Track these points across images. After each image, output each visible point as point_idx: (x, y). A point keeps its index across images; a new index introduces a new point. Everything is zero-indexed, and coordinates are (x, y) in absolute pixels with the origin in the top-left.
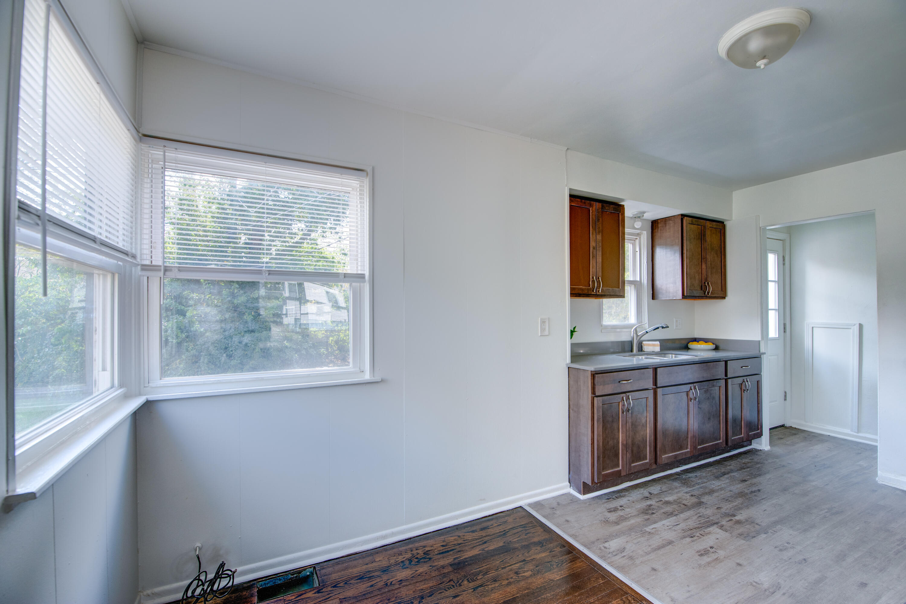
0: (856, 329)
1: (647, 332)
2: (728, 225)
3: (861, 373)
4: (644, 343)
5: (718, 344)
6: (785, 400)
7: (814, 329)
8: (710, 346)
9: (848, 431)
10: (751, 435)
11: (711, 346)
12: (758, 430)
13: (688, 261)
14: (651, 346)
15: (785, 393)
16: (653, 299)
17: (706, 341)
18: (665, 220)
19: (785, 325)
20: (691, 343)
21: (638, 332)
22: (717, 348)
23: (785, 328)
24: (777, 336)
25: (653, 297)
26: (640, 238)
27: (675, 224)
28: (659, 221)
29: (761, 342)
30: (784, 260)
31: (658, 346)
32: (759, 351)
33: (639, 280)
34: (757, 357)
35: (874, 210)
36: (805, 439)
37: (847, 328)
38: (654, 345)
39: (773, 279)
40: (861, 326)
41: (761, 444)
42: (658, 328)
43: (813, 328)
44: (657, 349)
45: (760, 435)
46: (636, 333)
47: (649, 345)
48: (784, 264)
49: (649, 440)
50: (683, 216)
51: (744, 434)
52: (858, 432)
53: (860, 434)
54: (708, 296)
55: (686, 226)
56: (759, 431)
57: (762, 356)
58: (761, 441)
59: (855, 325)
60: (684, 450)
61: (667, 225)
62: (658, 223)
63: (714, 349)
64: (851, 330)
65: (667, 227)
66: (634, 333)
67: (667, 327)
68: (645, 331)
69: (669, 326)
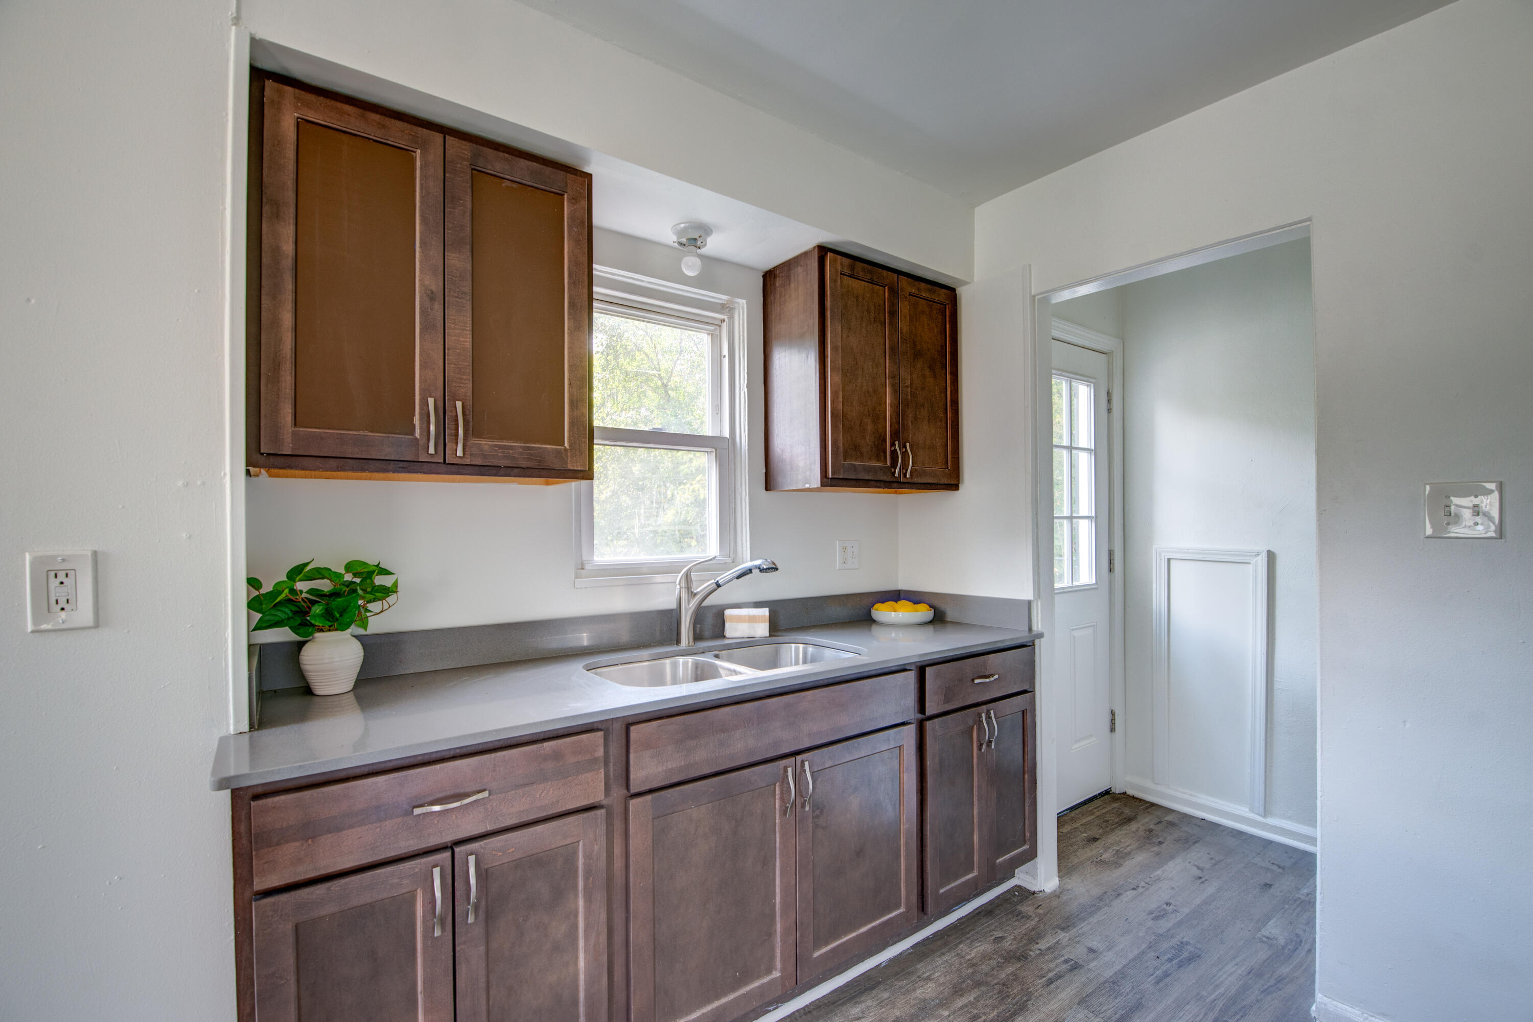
0: (1261, 563)
1: (719, 586)
2: (965, 295)
3: (1273, 668)
4: (728, 612)
5: (942, 606)
6: (1112, 729)
7: (1172, 562)
8: (919, 613)
9: (1243, 810)
10: (1000, 864)
11: (923, 613)
12: (1024, 842)
13: (838, 379)
14: (745, 621)
15: (1113, 714)
16: (767, 489)
17: (914, 598)
18: (788, 266)
19: (1111, 553)
20: (877, 606)
21: (694, 584)
22: (939, 619)
23: (1111, 561)
24: (1094, 582)
25: (769, 484)
26: (731, 318)
27: (807, 274)
28: (777, 272)
29: (1034, 605)
30: (1109, 401)
31: (763, 621)
32: (1030, 629)
33: (727, 434)
34: (1027, 646)
35: (1309, 219)
36: (1149, 838)
37: (1239, 560)
38: (752, 619)
39: (1086, 446)
40: (1271, 557)
41: (1034, 876)
42: (750, 571)
43: (1169, 560)
44: (762, 630)
45: (1032, 854)
46: (688, 588)
47: (740, 619)
48: (1109, 410)
49: (588, 997)
50: (823, 250)
51: (979, 868)
52: (1266, 814)
53: (1270, 821)
54: (902, 480)
55: (834, 281)
56: (1026, 847)
57: (1037, 642)
58: (1035, 868)
59: (1258, 554)
60: (759, 977)
61: (792, 280)
62: (775, 277)
63: (931, 622)
64: (1251, 566)
65: (793, 285)
66: (681, 588)
67: (772, 568)
68: (713, 581)
69: (779, 566)
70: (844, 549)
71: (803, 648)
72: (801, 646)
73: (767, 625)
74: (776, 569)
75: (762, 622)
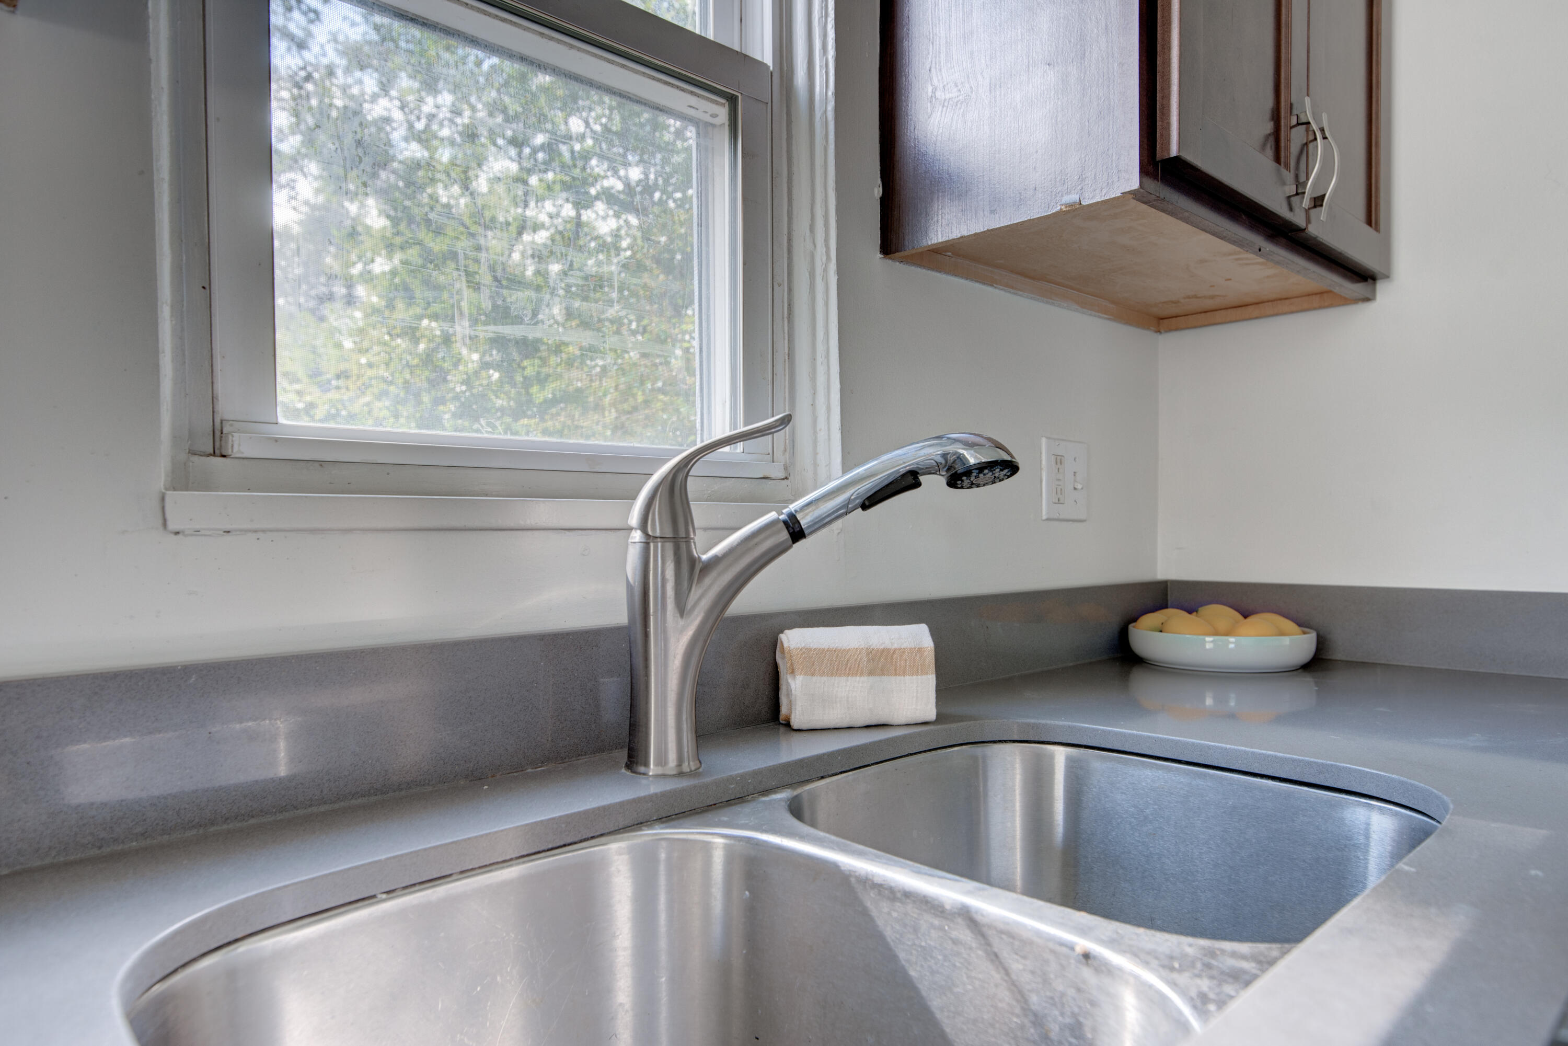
1: (796, 533)
14: (855, 670)
31: (916, 670)
38: (887, 663)
44: (915, 698)
46: (677, 544)
47: (831, 664)
66: (647, 545)
67: (991, 465)
68: (772, 516)
69: (1019, 459)
70: (1059, 460)
71: (1070, 760)
72: (1060, 754)
73: (930, 681)
74: (1011, 468)
75: (914, 673)
